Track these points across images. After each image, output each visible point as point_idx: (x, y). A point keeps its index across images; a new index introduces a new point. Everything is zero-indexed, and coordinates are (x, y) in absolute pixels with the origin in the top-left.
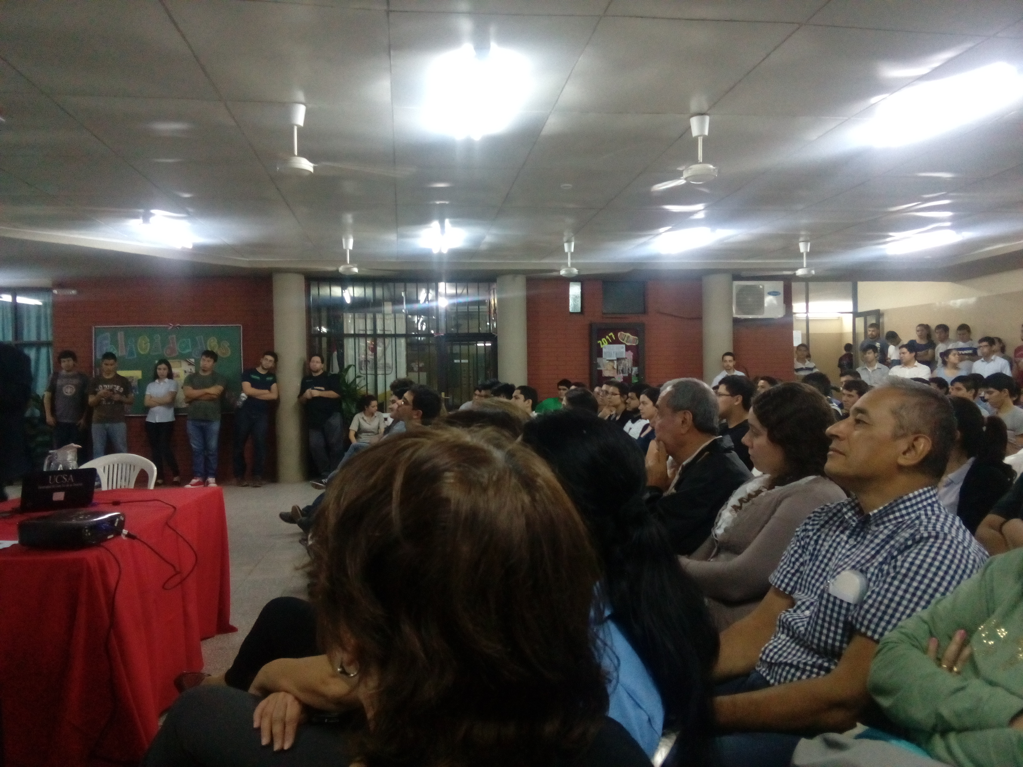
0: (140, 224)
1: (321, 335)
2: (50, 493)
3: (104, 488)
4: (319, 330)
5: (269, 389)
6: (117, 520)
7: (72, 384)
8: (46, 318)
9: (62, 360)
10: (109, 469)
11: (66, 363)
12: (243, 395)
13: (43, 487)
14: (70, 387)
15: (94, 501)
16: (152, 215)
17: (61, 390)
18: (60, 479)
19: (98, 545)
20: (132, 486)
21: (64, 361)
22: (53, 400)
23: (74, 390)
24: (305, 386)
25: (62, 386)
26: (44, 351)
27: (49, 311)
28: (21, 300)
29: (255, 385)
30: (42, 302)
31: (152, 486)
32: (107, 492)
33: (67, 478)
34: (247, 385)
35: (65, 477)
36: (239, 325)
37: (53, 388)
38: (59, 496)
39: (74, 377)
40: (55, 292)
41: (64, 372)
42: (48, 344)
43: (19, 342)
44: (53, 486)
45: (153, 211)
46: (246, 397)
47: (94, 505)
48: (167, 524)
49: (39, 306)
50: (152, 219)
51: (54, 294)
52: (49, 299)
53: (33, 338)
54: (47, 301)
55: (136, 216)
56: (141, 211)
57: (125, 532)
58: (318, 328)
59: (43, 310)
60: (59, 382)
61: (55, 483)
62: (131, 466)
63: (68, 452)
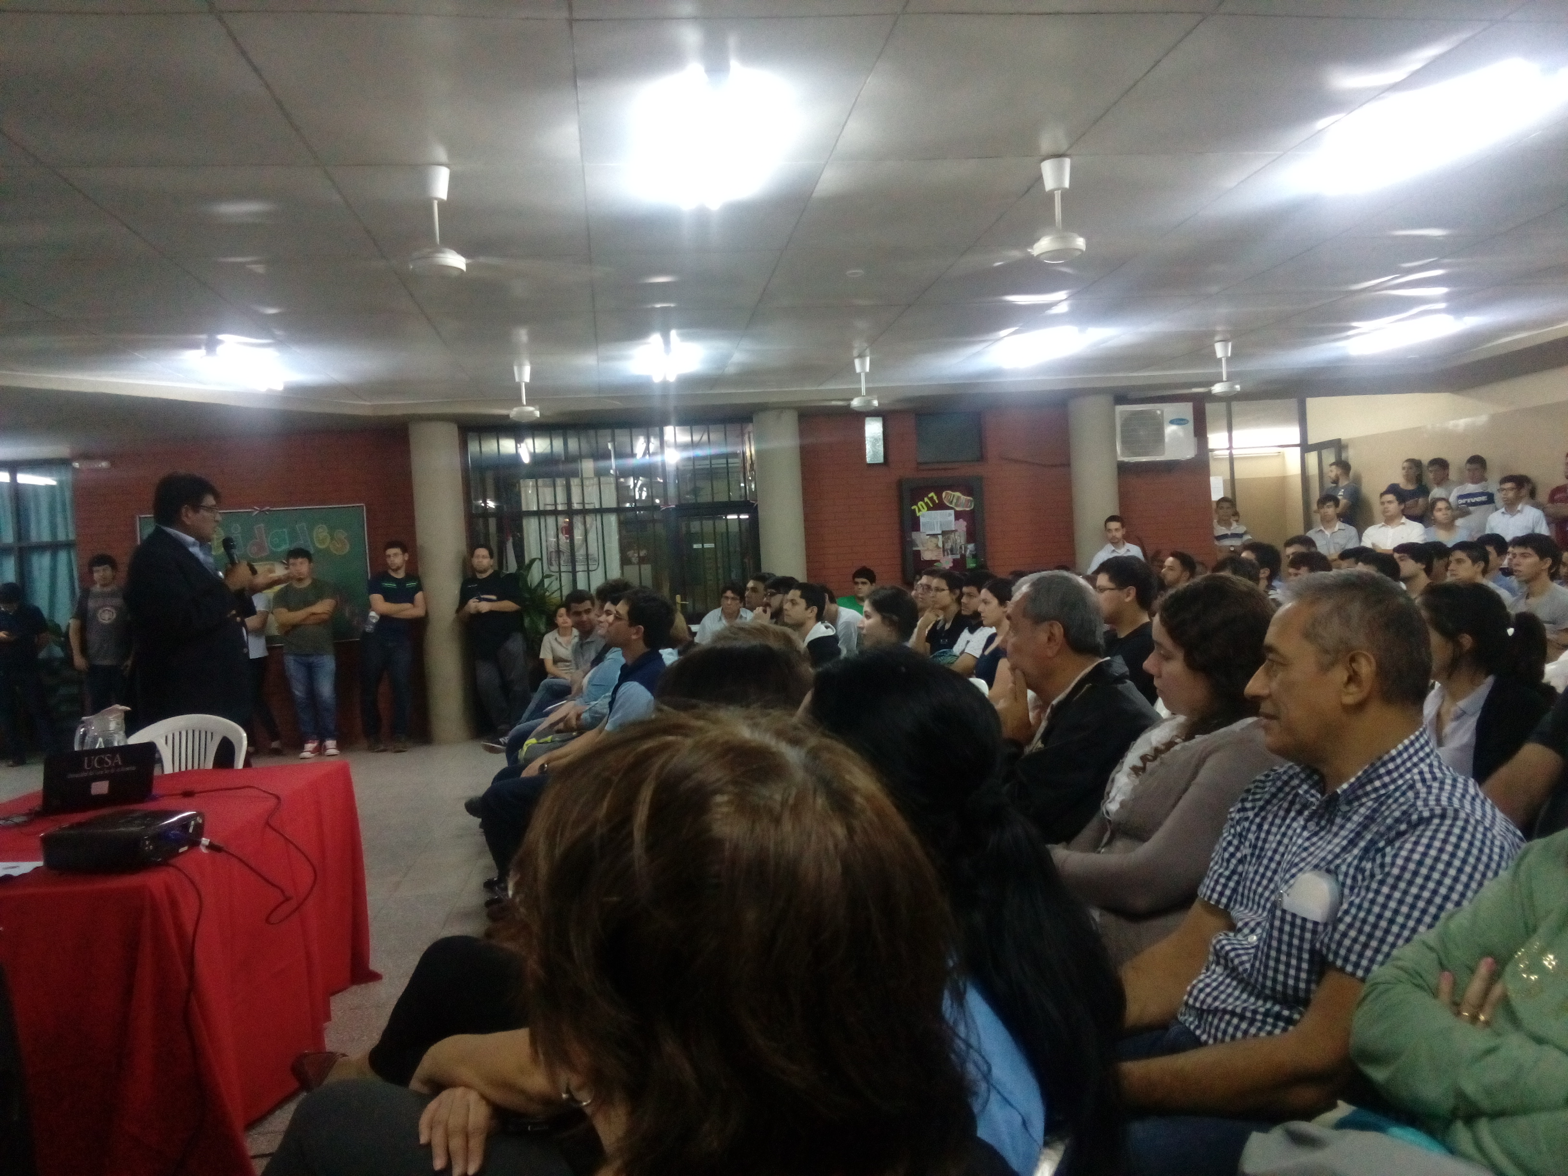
0: (201, 358)
1: (485, 513)
2: (87, 783)
3: (168, 769)
4: (483, 505)
5: (411, 601)
6: (193, 823)
7: (112, 606)
8: (64, 506)
9: (95, 569)
10: (172, 740)
11: (100, 573)
12: (372, 614)
13: (77, 776)
14: (109, 611)
15: (155, 791)
16: (219, 342)
17: (95, 616)
18: (101, 762)
19: (165, 864)
20: (210, 765)
21: (98, 571)
22: (83, 632)
23: (115, 616)
24: (465, 596)
25: (96, 610)
26: (63, 556)
27: (68, 494)
28: (24, 478)
29: (389, 597)
30: (56, 481)
31: (240, 763)
32: (173, 776)
33: (112, 759)
34: (377, 599)
35: (109, 758)
36: (362, 504)
37: (82, 614)
38: (100, 788)
39: (112, 595)
40: (76, 465)
41: (97, 588)
42: (68, 545)
43: (24, 544)
44: (91, 774)
45: (220, 337)
46: (378, 617)
47: (155, 799)
48: (267, 824)
49: (52, 487)
50: (219, 349)
51: (74, 469)
52: (67, 476)
53: (46, 537)
54: (64, 478)
55: (194, 346)
56: (203, 337)
57: (205, 841)
58: (481, 502)
59: (58, 492)
60: (91, 604)
61: (94, 769)
62: (208, 734)
63: (110, 718)
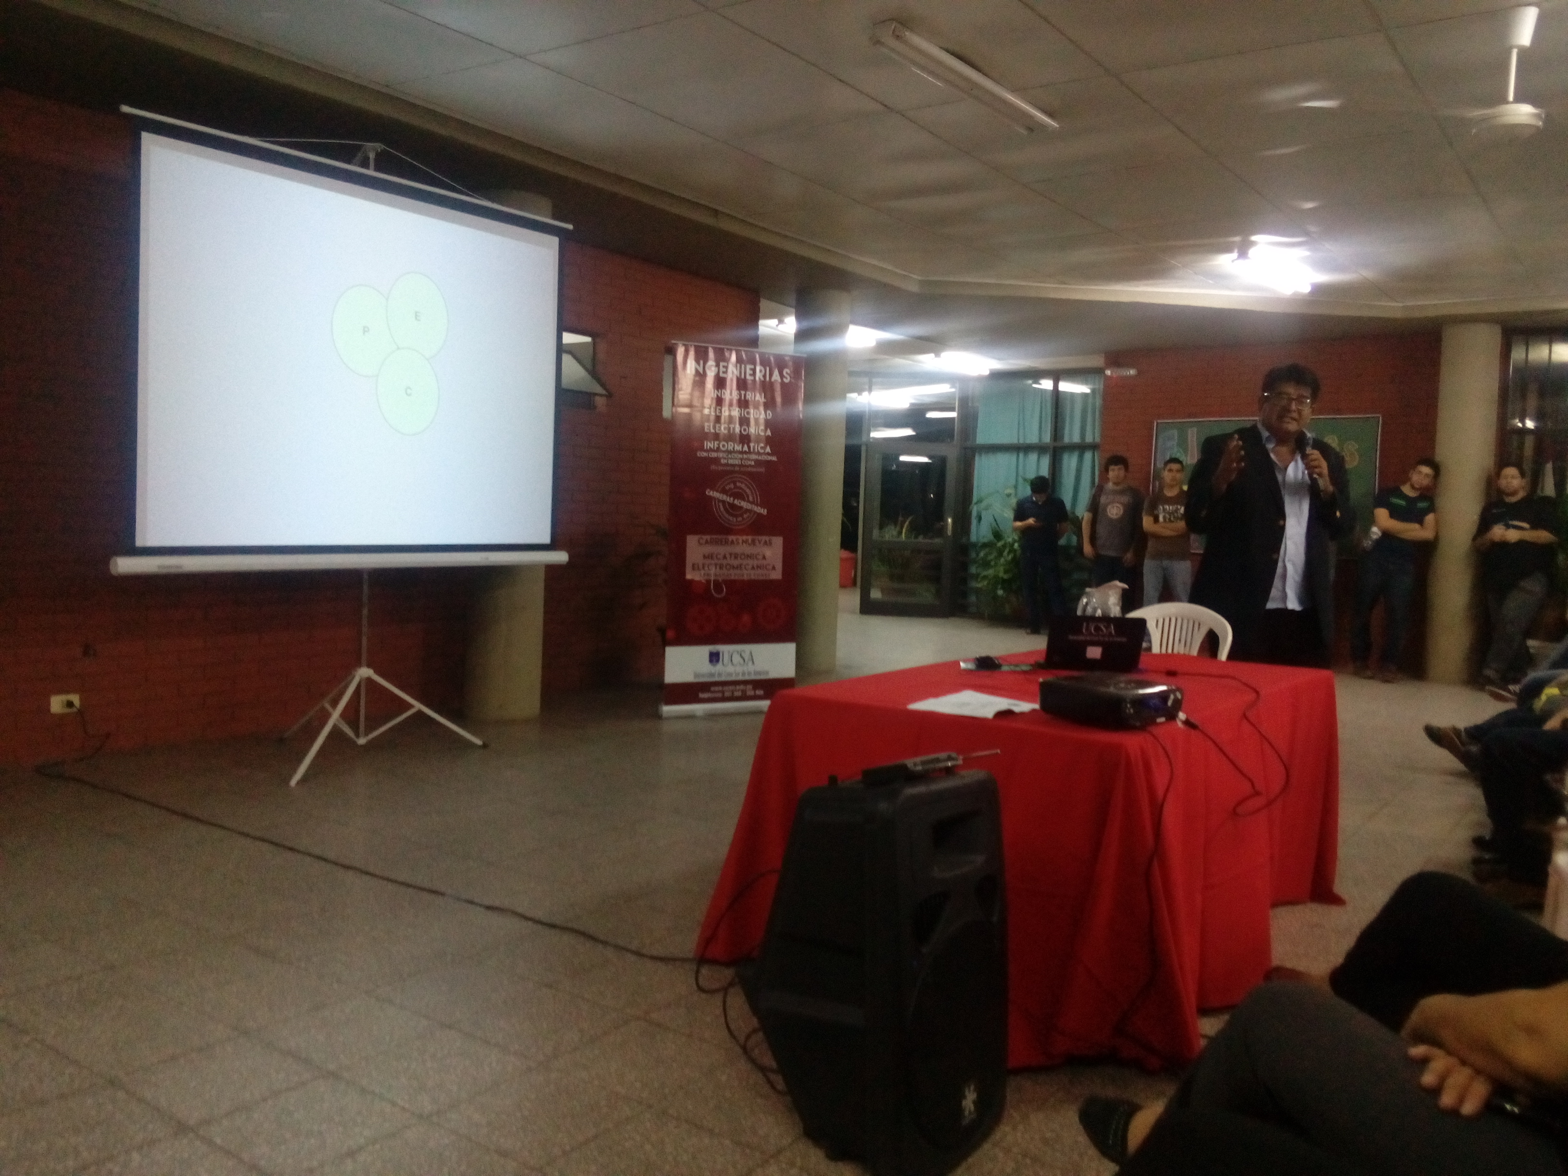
0: (1233, 261)
1: (1522, 432)
2: (1084, 646)
3: (1156, 649)
4: (1520, 425)
5: (1421, 522)
6: (1172, 697)
7: (1121, 503)
8: (1094, 413)
10: (1164, 624)
11: (1115, 472)
12: (1375, 529)
13: (1075, 638)
14: (1117, 507)
15: (1141, 666)
16: (1253, 243)
17: (1105, 510)
18: (1097, 629)
19: (1143, 728)
20: (1195, 652)
21: (1113, 470)
22: (1094, 523)
23: (1122, 511)
24: (1485, 523)
25: (1107, 505)
26: (1088, 456)
27: (1098, 402)
28: (1065, 386)
29: (1395, 513)
30: (1090, 389)
32: (1160, 656)
33: (1107, 627)
34: (1382, 514)
35: (1104, 626)
36: (1378, 415)
37: (1095, 507)
38: (1094, 652)
40: (1108, 372)
41: (1110, 486)
42: (1093, 447)
43: (1058, 444)
44: (1088, 638)
45: (1254, 238)
46: (1380, 534)
47: (1141, 671)
48: (1245, 716)
49: (1085, 395)
50: (1252, 252)
51: (1106, 377)
52: (1100, 385)
53: (1076, 439)
54: (1097, 387)
55: (1227, 249)
56: (1237, 239)
57: (1182, 716)
58: (1519, 421)
59: (1090, 400)
60: (1103, 500)
61: (1091, 634)
62: (1197, 623)
63: (1111, 592)
